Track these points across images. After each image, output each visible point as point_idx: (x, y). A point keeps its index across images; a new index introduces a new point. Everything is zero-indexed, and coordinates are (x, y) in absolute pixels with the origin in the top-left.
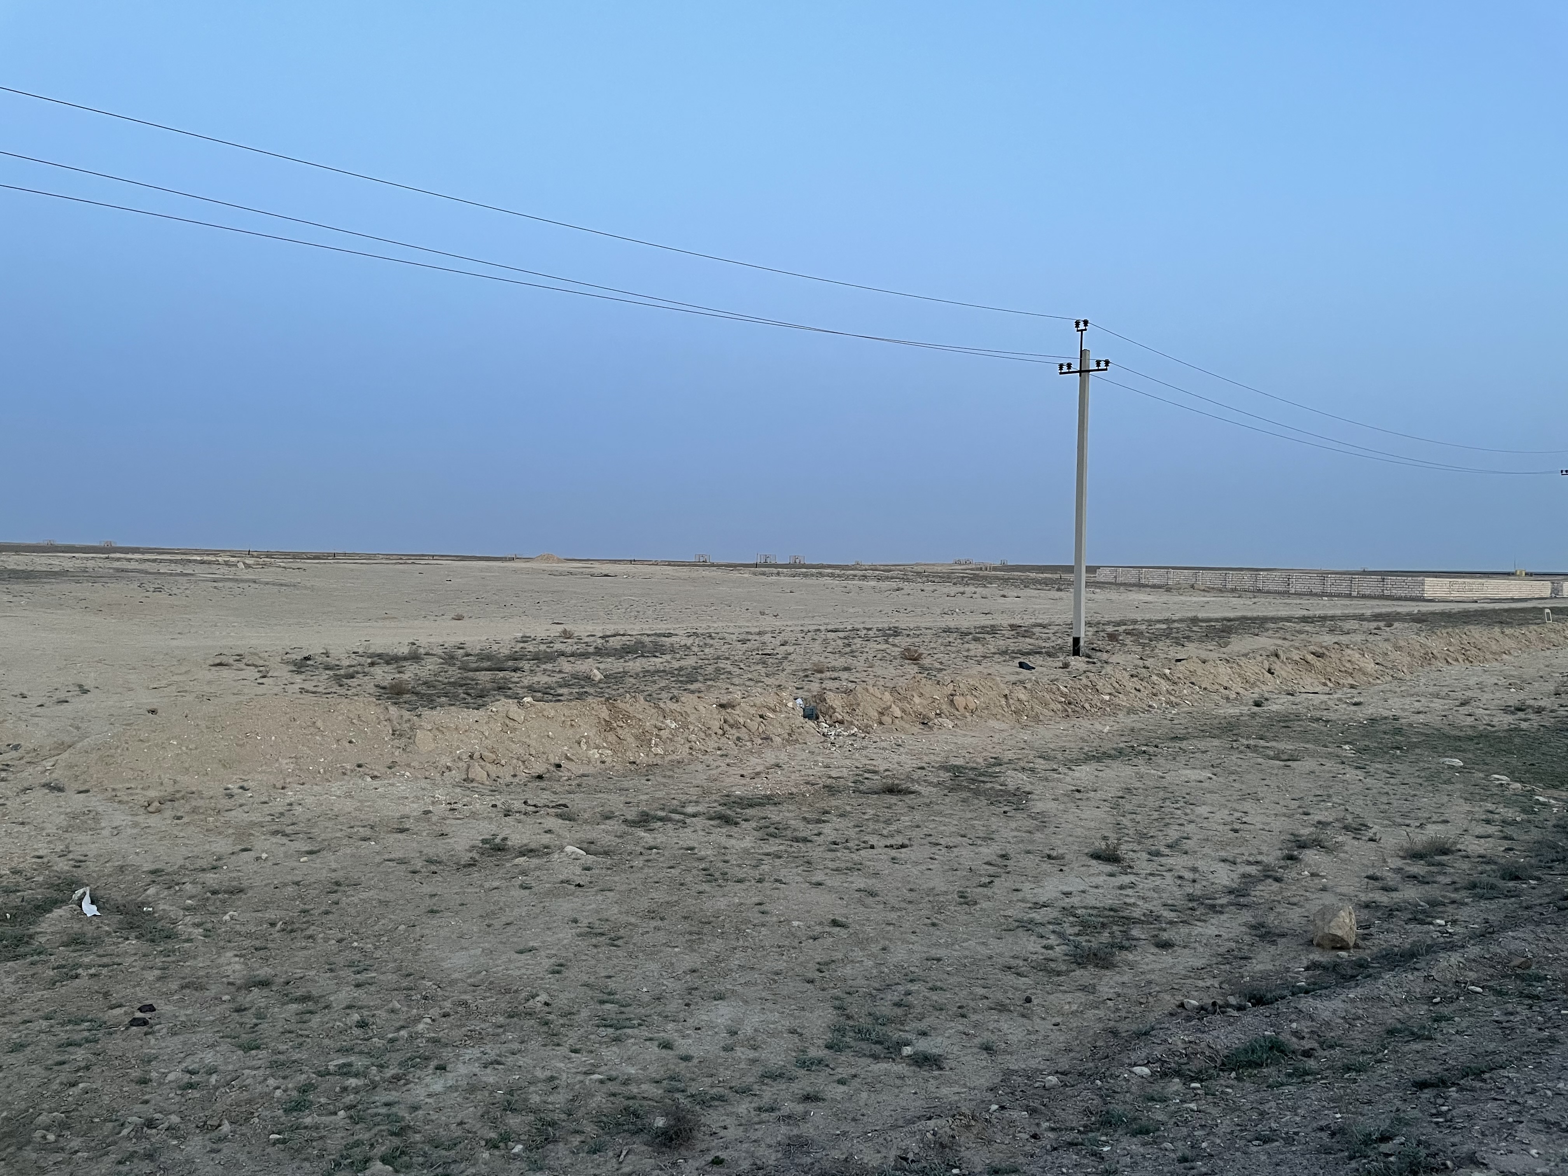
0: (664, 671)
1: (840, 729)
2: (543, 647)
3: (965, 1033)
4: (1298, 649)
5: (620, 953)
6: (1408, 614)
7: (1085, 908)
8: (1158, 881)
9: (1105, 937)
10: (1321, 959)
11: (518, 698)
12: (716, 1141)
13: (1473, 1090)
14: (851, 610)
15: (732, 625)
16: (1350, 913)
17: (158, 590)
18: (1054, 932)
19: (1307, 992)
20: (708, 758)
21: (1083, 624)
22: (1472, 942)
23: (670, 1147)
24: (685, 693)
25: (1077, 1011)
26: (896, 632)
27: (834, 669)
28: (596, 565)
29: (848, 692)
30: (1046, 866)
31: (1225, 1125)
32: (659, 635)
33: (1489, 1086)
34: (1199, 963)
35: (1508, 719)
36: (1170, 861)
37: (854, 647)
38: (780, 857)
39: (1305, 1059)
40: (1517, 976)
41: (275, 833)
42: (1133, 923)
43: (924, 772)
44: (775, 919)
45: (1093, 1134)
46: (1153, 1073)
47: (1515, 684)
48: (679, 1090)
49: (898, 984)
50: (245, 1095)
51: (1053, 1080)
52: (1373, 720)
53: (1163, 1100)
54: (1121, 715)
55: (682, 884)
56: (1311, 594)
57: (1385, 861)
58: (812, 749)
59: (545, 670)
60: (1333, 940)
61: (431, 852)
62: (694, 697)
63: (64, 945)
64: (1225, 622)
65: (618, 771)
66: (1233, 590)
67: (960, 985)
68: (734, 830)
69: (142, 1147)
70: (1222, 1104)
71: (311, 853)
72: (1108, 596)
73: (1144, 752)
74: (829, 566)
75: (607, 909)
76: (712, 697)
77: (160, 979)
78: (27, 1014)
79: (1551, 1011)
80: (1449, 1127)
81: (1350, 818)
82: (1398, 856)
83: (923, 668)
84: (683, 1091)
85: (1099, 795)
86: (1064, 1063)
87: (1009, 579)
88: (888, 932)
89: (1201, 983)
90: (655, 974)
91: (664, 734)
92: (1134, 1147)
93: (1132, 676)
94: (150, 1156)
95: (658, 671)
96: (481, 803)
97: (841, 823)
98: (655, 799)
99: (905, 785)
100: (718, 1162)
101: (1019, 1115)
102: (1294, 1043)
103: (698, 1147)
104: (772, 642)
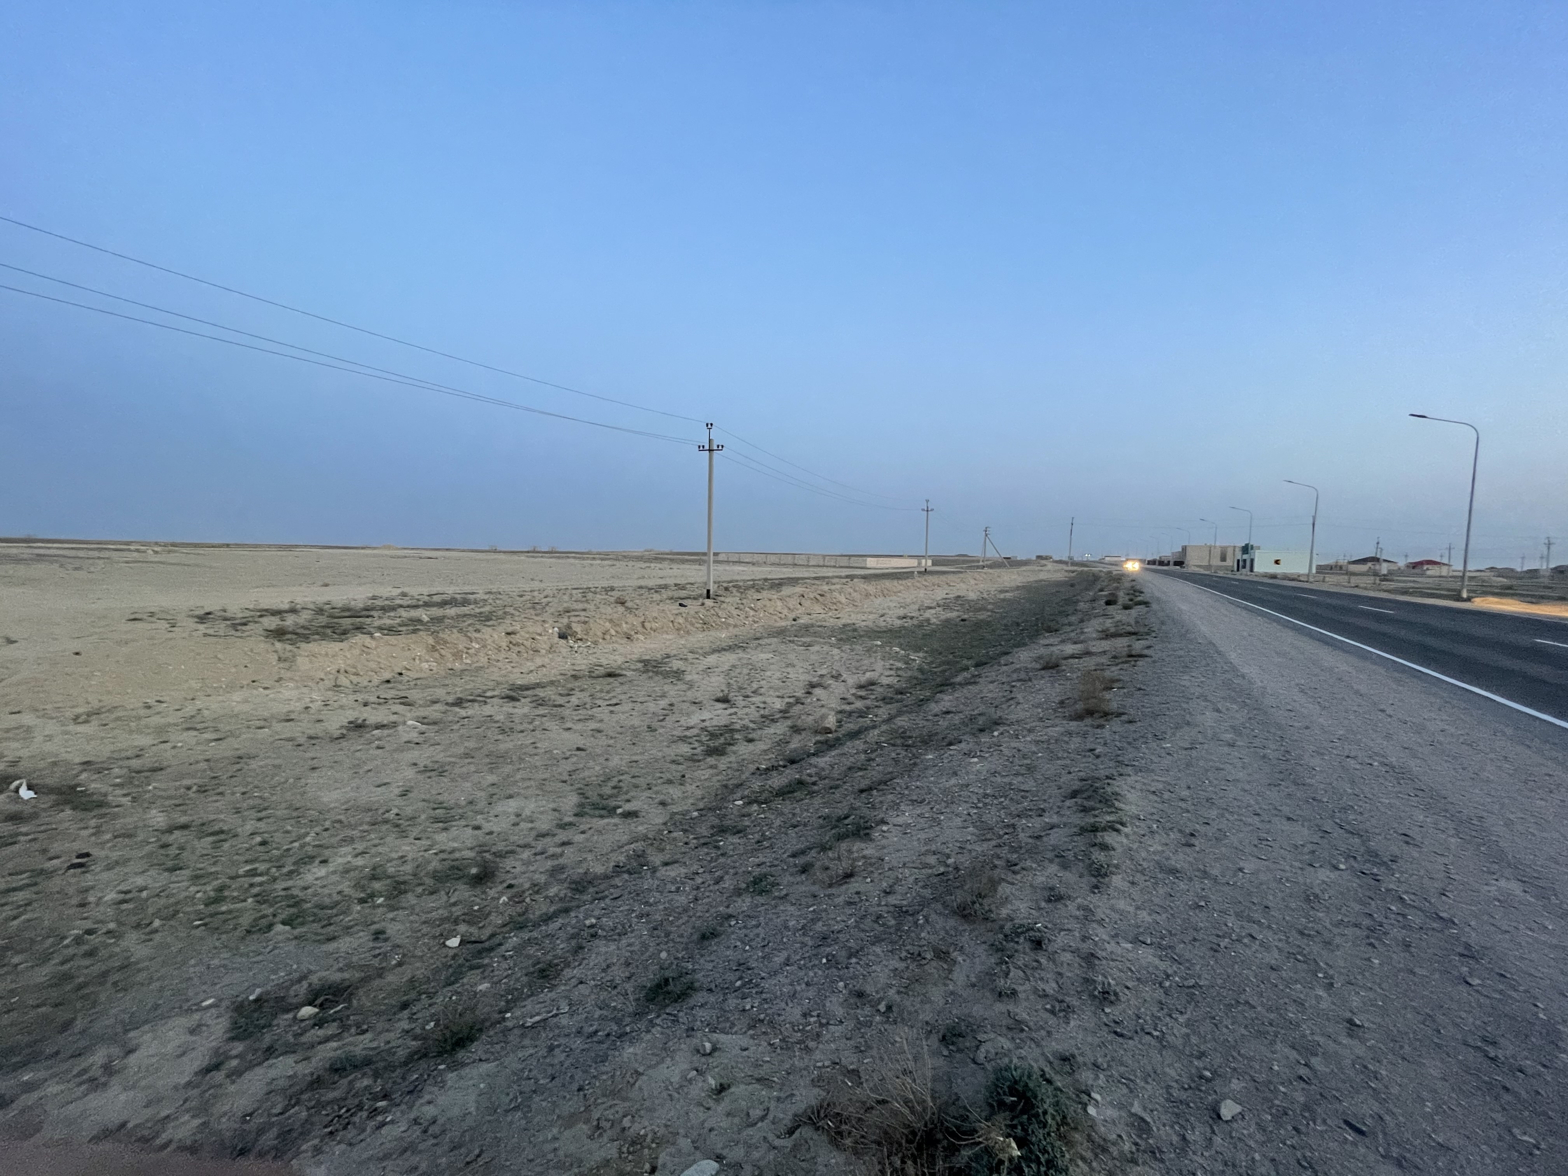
0: (470, 615)
1: (580, 643)
2: (387, 602)
3: (650, 798)
4: (812, 592)
5: (446, 780)
6: (860, 575)
7: (712, 727)
8: (747, 710)
9: (722, 740)
10: (821, 739)
11: (371, 634)
12: (509, 875)
13: (883, 790)
14: (587, 577)
15: (514, 586)
16: (833, 716)
17: (79, 568)
18: (696, 740)
19: (814, 755)
20: (500, 664)
21: (711, 582)
22: (884, 724)
23: (480, 883)
24: (484, 627)
25: (708, 778)
26: (612, 589)
27: (576, 610)
28: (423, 552)
29: (585, 623)
30: (694, 708)
31: (778, 822)
32: (467, 593)
33: (889, 788)
34: (765, 748)
35: (900, 622)
36: (753, 699)
37: (588, 598)
38: (546, 717)
39: (813, 786)
40: (901, 737)
41: (188, 729)
42: (736, 732)
43: (628, 664)
44: (543, 751)
45: (715, 837)
46: (744, 803)
47: (903, 606)
48: (485, 852)
49: (614, 777)
50: (171, 901)
51: (696, 814)
52: (844, 625)
53: (749, 815)
54: (731, 629)
55: (485, 737)
56: (819, 566)
57: (849, 691)
58: (564, 655)
59: (389, 616)
60: (826, 729)
61: (311, 732)
62: (489, 629)
64: (780, 580)
65: (441, 675)
66: (784, 564)
67: (648, 773)
68: (517, 704)
69: (81, 950)
70: (776, 812)
71: (217, 740)
72: (725, 568)
73: (742, 647)
74: (573, 553)
75: (436, 756)
76: (501, 629)
77: (94, 834)
79: (915, 751)
80: (873, 808)
81: (834, 672)
82: (854, 688)
83: (627, 608)
84: (488, 852)
85: (720, 669)
86: (701, 805)
87: (674, 559)
88: (608, 750)
89: (767, 757)
90: (469, 789)
91: (471, 651)
92: (734, 840)
93: (736, 608)
94: (90, 954)
95: (466, 615)
96: (346, 700)
97: (581, 695)
98: (466, 690)
99: (618, 672)
100: (510, 886)
101: (678, 834)
102: (808, 779)
103: (498, 880)
104: (539, 597)
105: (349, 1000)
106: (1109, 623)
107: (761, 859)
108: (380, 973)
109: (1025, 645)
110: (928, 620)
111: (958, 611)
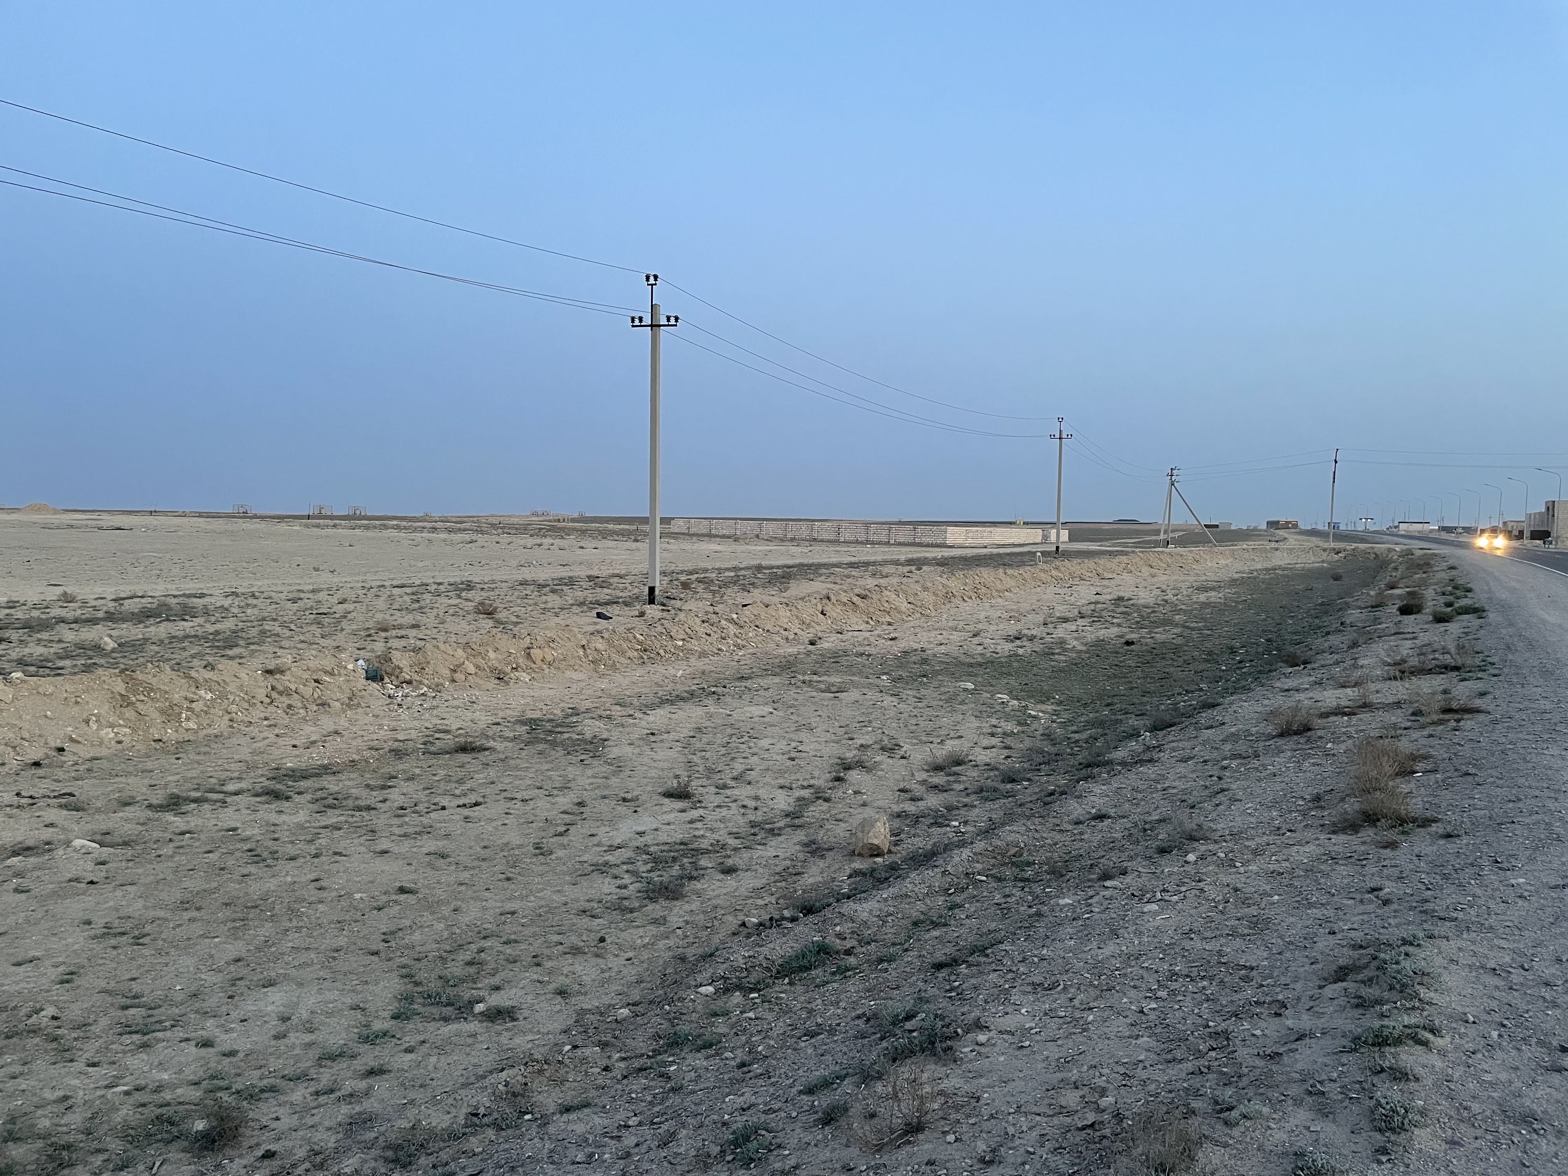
0: (196, 636)
1: (407, 689)
2: (35, 614)
3: (539, 981)
4: (846, 592)
5: (146, 952)
6: (934, 559)
7: (657, 845)
8: (724, 812)
9: (676, 870)
10: (861, 867)
11: (4, 674)
12: (267, 1134)
13: (978, 964)
14: (420, 564)
15: (280, 582)
16: (885, 824)
18: (627, 871)
19: (849, 898)
20: (253, 730)
21: (658, 573)
22: (979, 838)
23: (212, 1150)
24: (222, 660)
25: (648, 943)
26: (469, 586)
27: (400, 627)
28: (105, 516)
29: (417, 650)
30: (622, 809)
31: (779, 1027)
32: (189, 596)
33: (990, 960)
34: (759, 883)
35: (1009, 647)
36: (736, 792)
37: (422, 603)
38: (340, 829)
39: (847, 957)
40: (1013, 863)
42: (702, 854)
43: (499, 728)
44: (334, 894)
45: (661, 1057)
46: (717, 990)
47: (1014, 616)
48: (221, 1089)
49: (470, 943)
51: (625, 1012)
52: (905, 653)
53: (726, 1013)
54: (693, 660)
55: (222, 869)
56: (857, 542)
57: (913, 775)
58: (376, 712)
59: (39, 640)
60: (871, 849)
62: (234, 664)
64: (785, 569)
65: (139, 751)
66: (793, 540)
67: (534, 935)
68: (285, 805)
70: (776, 1008)
72: (683, 547)
73: (714, 693)
74: (395, 518)
75: (128, 906)
76: (256, 664)
79: (1038, 890)
80: (960, 999)
81: (886, 739)
82: (923, 769)
83: (498, 622)
84: (226, 1089)
85: (673, 736)
86: (635, 995)
87: (587, 530)
88: (460, 892)
89: (760, 901)
90: (191, 969)
91: (197, 706)
92: (698, 1062)
93: (703, 622)
95: (187, 637)
97: (410, 787)
98: (187, 780)
99: (479, 742)
100: (269, 1155)
101: (591, 1051)
102: (838, 944)
103: (246, 1144)
104: (328, 602)
106: (1406, 648)
107: (748, 1097)
109: (1247, 689)
110: (1062, 642)
111: (1119, 625)
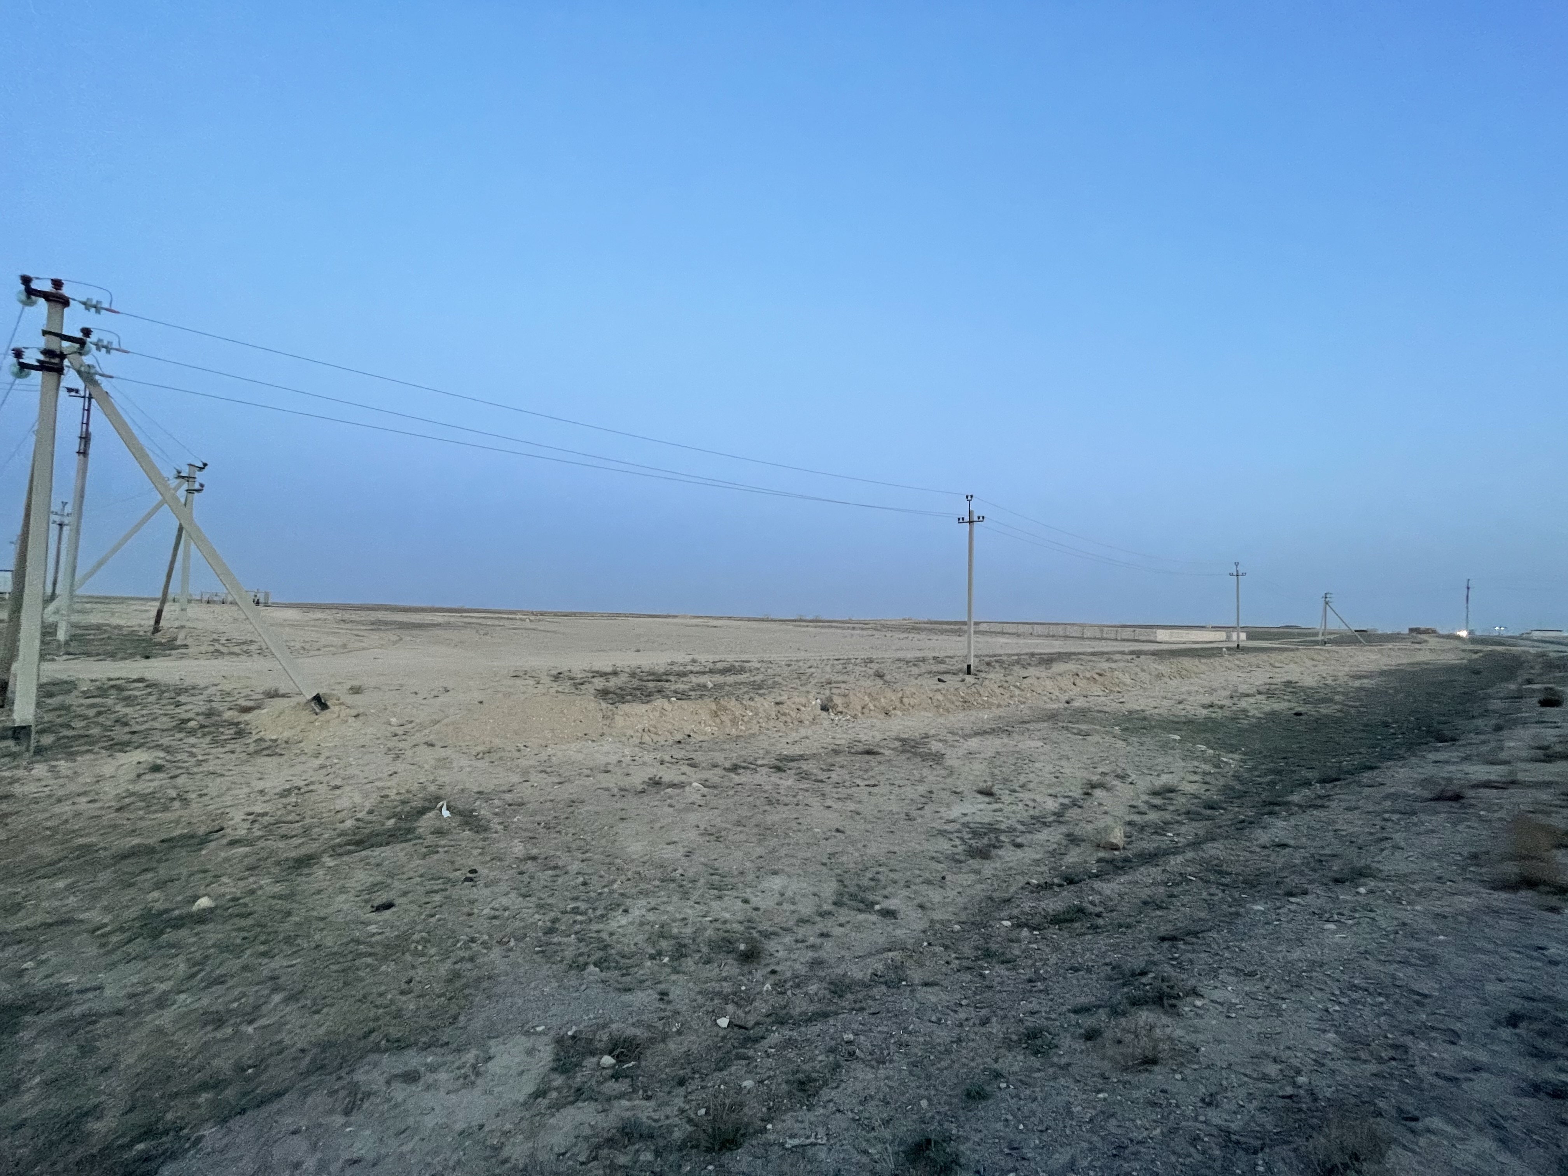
0: (746, 683)
1: (840, 716)
2: (681, 668)
3: (909, 897)
4: (1089, 671)
5: (721, 846)
6: (1148, 651)
7: (975, 823)
8: (1014, 807)
9: (985, 841)
10: (1105, 856)
11: (668, 698)
12: (773, 959)
13: (1193, 944)
14: (847, 648)
15: (782, 655)
16: (1120, 829)
17: (486, 634)
18: (957, 837)
19: (1097, 877)
20: (769, 733)
21: (972, 656)
22: (1189, 848)
23: (748, 962)
24: (756, 695)
25: (971, 885)
26: (871, 660)
27: (837, 682)
29: (845, 696)
30: (953, 798)
31: (1053, 959)
32: (744, 662)
33: (1202, 942)
34: (1038, 857)
35: (1205, 712)
36: (1021, 795)
37: (848, 669)
38: (808, 791)
39: (1097, 918)
40: (1215, 871)
41: (542, 772)
42: (1001, 832)
43: (886, 742)
44: (805, 827)
45: (980, 962)
46: (1013, 925)
47: (1208, 691)
48: (753, 928)
49: (872, 867)
50: (523, 924)
51: (957, 927)
52: (1130, 712)
53: (1018, 941)
54: (994, 709)
55: (755, 806)
56: (1095, 638)
57: (1139, 797)
58: (825, 728)
59: (682, 681)
60: (1111, 845)
61: (622, 784)
62: (761, 698)
63: (432, 833)
64: (1049, 655)
65: (721, 739)
66: (1053, 636)
67: (906, 868)
68: (783, 775)
69: (467, 954)
70: (1051, 945)
71: (560, 783)
72: (986, 640)
73: (1006, 730)
75: (714, 820)
76: (770, 698)
77: (480, 854)
78: (411, 874)
79: (1237, 895)
80: (1180, 968)
81: (1119, 770)
82: (1147, 794)
83: (886, 682)
84: (755, 929)
85: (982, 756)
86: (963, 917)
87: (932, 629)
88: (867, 836)
89: (1038, 869)
90: (740, 859)
91: (746, 719)
92: (1002, 971)
93: (999, 686)
94: (472, 959)
95: (742, 683)
96: (648, 758)
97: (841, 772)
98: (741, 756)
99: (876, 749)
100: (773, 972)
101: (939, 949)
102: (1091, 908)
103: (763, 962)
104: (804, 666)
105: (638, 1059)
106: (1549, 736)
107: (1034, 1006)
108: (665, 1037)
109: (1400, 757)
110: (1244, 711)
111: (1289, 701)
